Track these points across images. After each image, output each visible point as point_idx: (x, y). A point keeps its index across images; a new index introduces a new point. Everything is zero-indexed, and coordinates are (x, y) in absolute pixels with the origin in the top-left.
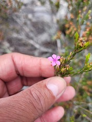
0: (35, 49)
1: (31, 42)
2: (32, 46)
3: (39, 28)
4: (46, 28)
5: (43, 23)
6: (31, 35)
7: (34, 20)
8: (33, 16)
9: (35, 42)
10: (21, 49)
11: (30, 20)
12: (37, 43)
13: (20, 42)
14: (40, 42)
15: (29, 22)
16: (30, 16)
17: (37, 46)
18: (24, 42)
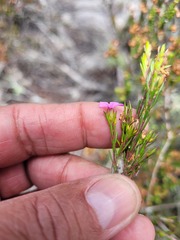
0: (73, 84)
1: (65, 69)
2: (67, 77)
3: (86, 42)
4: (97, 42)
5: (92, 33)
6: (69, 55)
7: (74, 25)
8: (74, 18)
9: (74, 70)
10: (45, 83)
11: (67, 26)
12: (77, 71)
13: (43, 70)
14: (83, 70)
15: (61, 30)
16: (66, 18)
17: (76, 77)
18: (50, 69)
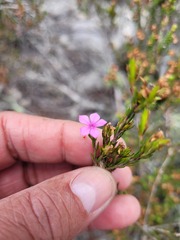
0: (72, 103)
1: (64, 89)
2: (66, 97)
3: (82, 61)
4: (94, 63)
5: (89, 53)
6: (65, 75)
7: (72, 47)
8: (71, 39)
9: (72, 89)
10: (45, 103)
11: (64, 47)
12: (76, 91)
13: (42, 90)
14: (81, 89)
15: (60, 51)
16: (64, 39)
17: (75, 97)
18: (50, 89)
